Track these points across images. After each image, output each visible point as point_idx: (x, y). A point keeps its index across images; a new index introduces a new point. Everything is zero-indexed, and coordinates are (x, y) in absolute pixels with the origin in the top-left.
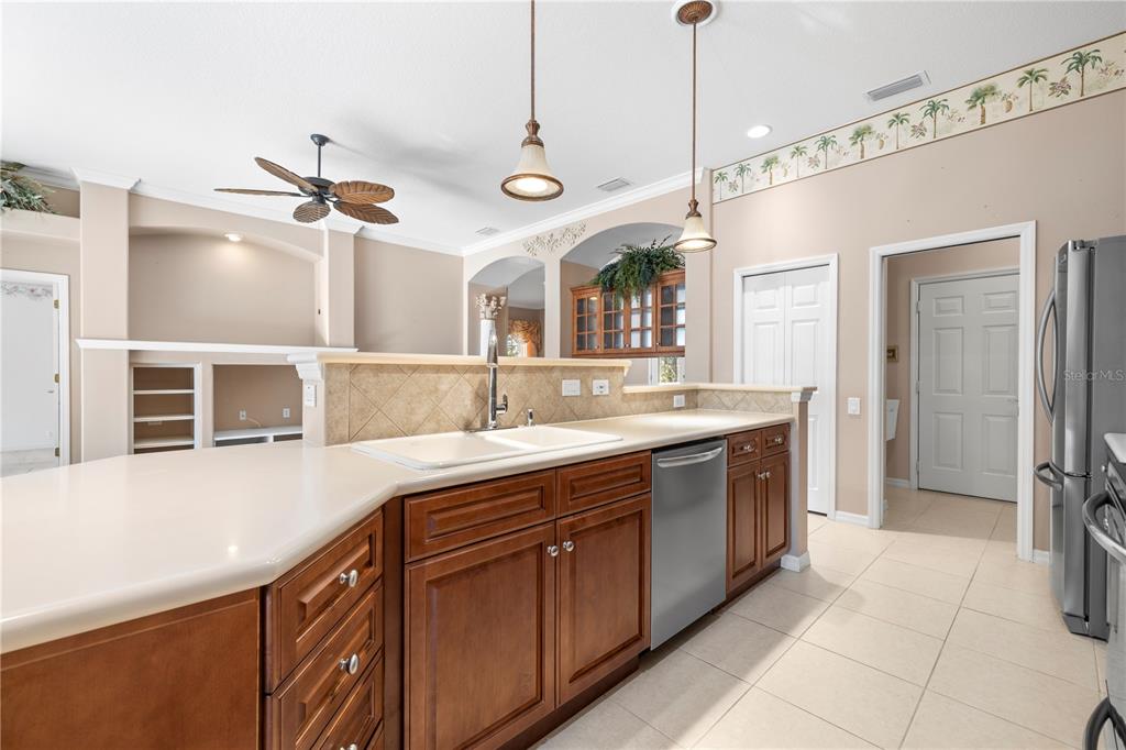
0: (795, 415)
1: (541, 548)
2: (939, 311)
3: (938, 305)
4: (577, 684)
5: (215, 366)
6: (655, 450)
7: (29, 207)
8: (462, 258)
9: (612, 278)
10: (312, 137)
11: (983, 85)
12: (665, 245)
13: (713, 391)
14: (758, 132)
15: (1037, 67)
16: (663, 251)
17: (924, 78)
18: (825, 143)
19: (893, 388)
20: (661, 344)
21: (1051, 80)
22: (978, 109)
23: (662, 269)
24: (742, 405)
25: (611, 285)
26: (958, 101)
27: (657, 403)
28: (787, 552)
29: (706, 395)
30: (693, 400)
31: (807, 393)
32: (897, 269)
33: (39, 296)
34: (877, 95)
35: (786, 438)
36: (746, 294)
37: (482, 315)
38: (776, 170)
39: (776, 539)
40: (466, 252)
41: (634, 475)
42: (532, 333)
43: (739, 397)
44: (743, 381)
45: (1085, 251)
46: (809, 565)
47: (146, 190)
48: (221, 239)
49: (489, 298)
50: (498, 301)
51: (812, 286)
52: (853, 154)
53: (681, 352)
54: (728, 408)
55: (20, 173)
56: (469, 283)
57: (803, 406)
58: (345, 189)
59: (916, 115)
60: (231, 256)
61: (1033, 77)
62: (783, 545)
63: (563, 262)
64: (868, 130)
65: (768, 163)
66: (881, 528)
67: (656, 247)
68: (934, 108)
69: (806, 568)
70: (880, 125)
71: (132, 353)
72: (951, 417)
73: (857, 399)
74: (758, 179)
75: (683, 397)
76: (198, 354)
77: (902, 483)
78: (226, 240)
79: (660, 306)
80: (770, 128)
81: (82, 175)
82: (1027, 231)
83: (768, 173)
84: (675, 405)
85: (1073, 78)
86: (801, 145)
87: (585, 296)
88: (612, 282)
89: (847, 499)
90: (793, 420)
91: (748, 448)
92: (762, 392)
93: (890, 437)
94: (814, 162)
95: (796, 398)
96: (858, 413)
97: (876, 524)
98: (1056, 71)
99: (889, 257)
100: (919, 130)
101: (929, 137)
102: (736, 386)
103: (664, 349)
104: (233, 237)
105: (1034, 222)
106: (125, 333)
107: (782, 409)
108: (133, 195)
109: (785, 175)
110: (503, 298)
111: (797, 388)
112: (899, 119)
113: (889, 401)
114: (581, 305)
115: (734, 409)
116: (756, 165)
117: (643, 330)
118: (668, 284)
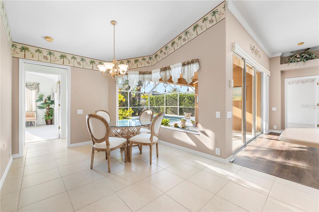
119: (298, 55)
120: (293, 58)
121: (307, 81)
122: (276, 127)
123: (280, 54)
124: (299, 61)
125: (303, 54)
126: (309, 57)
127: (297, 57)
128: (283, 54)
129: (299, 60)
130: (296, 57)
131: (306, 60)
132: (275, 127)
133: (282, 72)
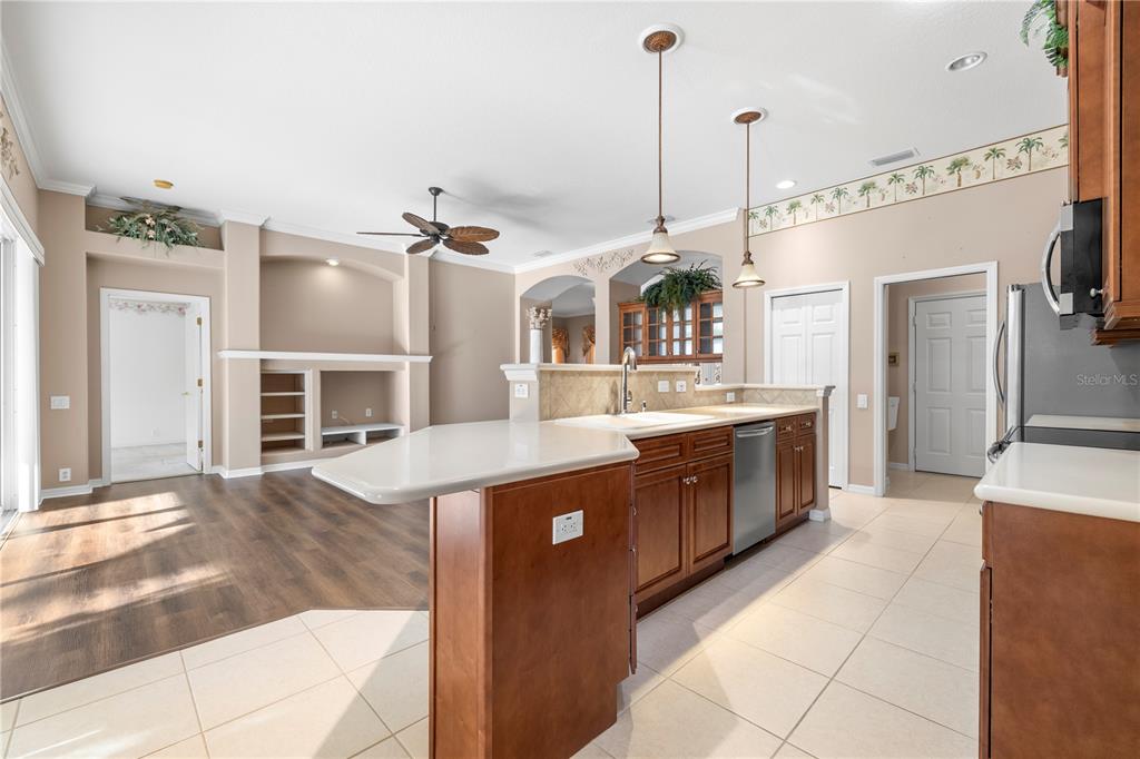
0: (820, 406)
1: (680, 479)
2: (931, 325)
3: (931, 320)
4: (698, 564)
5: (322, 372)
6: (735, 426)
7: (187, 243)
8: (514, 276)
9: (657, 297)
10: (430, 190)
11: (960, 157)
12: (703, 267)
13: (756, 389)
14: (786, 185)
15: (998, 147)
16: (700, 273)
17: (914, 152)
18: (839, 193)
19: (894, 388)
20: (700, 352)
21: (1008, 157)
22: (956, 175)
23: (701, 289)
24: (780, 400)
25: (656, 303)
26: (941, 168)
27: (716, 398)
28: (814, 507)
29: (750, 392)
30: (740, 396)
31: (829, 390)
32: (896, 295)
33: (144, 311)
34: (879, 163)
35: (813, 423)
36: (775, 312)
37: (532, 326)
38: (799, 212)
39: (807, 497)
40: (518, 270)
41: (725, 440)
42: (561, 339)
43: (776, 393)
44: (772, 382)
45: (1019, 293)
46: (830, 519)
47: (273, 226)
48: (322, 263)
49: (538, 311)
50: (546, 313)
51: (828, 307)
52: (861, 204)
53: (719, 358)
54: (768, 403)
55: (178, 215)
56: (521, 298)
57: (826, 400)
58: (459, 232)
59: (909, 176)
60: (329, 278)
61: (995, 153)
62: (812, 502)
63: (612, 281)
64: (872, 185)
65: (793, 207)
66: (884, 496)
67: (694, 269)
68: (923, 172)
69: (828, 520)
70: (882, 181)
71: (263, 361)
72: (943, 411)
73: (865, 396)
74: (784, 218)
75: (733, 394)
76: (308, 362)
77: (902, 466)
78: (327, 264)
79: (699, 320)
80: (795, 182)
81: (225, 215)
82: (992, 268)
83: (792, 215)
84: (728, 400)
85: (1024, 157)
86: (820, 193)
87: (630, 311)
88: (655, 299)
89: (856, 475)
90: (818, 410)
91: (789, 428)
92: (794, 390)
93: (893, 427)
94: (830, 208)
95: (820, 394)
96: (866, 406)
97: (880, 492)
98: (1012, 151)
99: (890, 284)
100: (911, 188)
101: (919, 194)
102: (767, 385)
103: (702, 356)
104: (333, 262)
105: (996, 263)
106: (257, 345)
107: (809, 403)
108: (262, 230)
109: (807, 217)
110: (550, 310)
111: (821, 385)
112: (896, 178)
113: (891, 398)
114: (628, 319)
115: (772, 402)
116: (783, 208)
117: (683, 340)
118: (706, 302)
119: (148, 216)
120: (132, 221)
121: (151, 307)
122: (69, 475)
123: (85, 191)
124: (151, 239)
125: (165, 221)
126: (182, 235)
127: (148, 222)
128: (94, 194)
129: (152, 233)
130: (143, 221)
131: (174, 242)
132: (65, 474)
133: (92, 261)
